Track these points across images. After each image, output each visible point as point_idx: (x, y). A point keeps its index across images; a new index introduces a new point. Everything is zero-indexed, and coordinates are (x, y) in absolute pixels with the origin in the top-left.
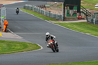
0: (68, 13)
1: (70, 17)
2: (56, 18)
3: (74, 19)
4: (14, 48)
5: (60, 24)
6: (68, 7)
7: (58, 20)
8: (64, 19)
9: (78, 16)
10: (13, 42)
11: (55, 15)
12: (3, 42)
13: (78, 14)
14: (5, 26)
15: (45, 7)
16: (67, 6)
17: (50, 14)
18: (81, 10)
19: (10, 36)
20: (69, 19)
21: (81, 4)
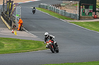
0: (84, 12)
1: (86, 16)
2: (71, 17)
3: (90, 19)
4: (28, 47)
5: (75, 23)
6: (84, 6)
7: (73, 19)
8: (80, 18)
9: (93, 15)
10: (27, 41)
11: (70, 14)
12: (18, 40)
13: (93, 13)
14: (19, 25)
15: (60, 6)
16: (82, 5)
17: (65, 13)
18: (97, 9)
19: (25, 35)
20: (84, 19)
21: (97, 4)
